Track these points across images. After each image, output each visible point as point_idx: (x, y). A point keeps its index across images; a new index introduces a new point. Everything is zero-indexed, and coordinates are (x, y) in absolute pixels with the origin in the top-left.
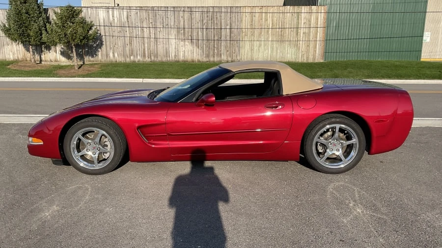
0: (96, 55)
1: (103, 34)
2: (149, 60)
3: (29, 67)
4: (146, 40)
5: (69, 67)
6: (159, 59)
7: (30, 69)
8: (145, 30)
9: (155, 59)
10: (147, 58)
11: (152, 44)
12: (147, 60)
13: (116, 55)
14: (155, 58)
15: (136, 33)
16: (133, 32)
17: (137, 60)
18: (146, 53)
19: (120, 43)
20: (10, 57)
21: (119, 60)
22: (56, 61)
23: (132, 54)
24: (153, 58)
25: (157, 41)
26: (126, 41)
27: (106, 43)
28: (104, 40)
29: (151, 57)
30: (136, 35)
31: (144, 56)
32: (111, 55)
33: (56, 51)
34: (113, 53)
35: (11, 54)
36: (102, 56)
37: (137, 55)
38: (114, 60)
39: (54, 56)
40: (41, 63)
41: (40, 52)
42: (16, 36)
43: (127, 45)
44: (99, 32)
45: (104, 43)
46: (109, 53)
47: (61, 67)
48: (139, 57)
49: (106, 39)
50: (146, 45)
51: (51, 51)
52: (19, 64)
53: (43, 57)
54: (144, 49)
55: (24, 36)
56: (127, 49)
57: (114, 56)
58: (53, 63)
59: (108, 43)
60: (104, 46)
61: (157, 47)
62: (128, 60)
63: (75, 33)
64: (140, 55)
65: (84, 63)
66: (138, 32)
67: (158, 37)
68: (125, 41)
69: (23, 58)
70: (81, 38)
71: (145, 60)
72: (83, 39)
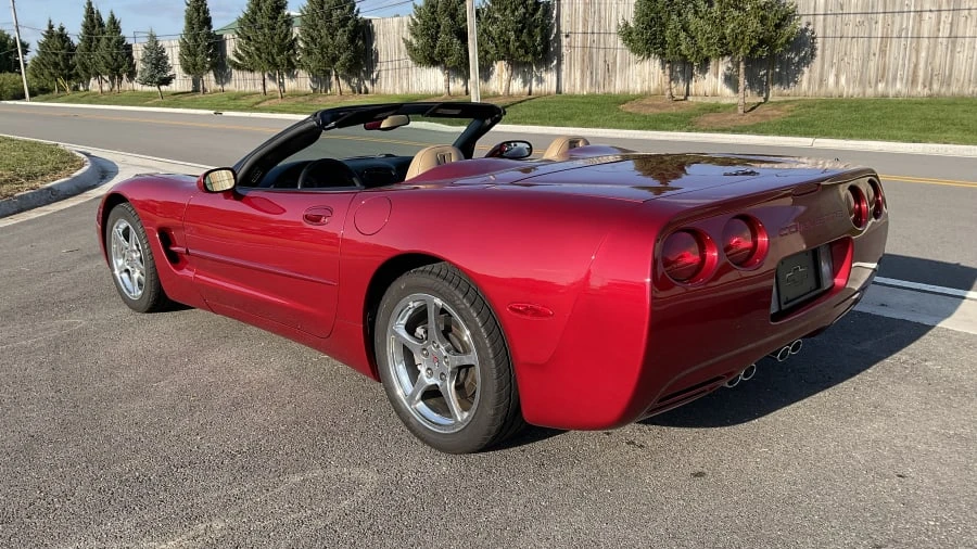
0: (796, 82)
1: (819, 32)
2: (926, 91)
3: (658, 107)
4: (925, 43)
5: (731, 109)
6: (954, 89)
7: (658, 111)
8: (926, 16)
9: (943, 90)
10: (919, 88)
11: (940, 50)
12: (921, 91)
13: (843, 80)
14: (942, 84)
15: (902, 25)
16: (893, 22)
17: (891, 92)
18: (921, 73)
19: (856, 50)
20: (636, 87)
21: (848, 93)
22: (714, 95)
23: (882, 76)
24: (936, 87)
25: (954, 44)
26: (873, 46)
27: (823, 51)
28: (819, 45)
29: (931, 84)
30: (901, 30)
31: (914, 82)
32: (831, 80)
33: (716, 75)
34: (837, 76)
35: (639, 81)
36: (809, 83)
37: (895, 79)
38: (835, 93)
39: (711, 84)
40: (686, 99)
41: (688, 78)
42: (640, 44)
43: (874, 55)
44: (810, 28)
45: (818, 52)
46: (826, 77)
47: (714, 109)
48: (898, 86)
49: (824, 44)
50: (923, 54)
51: (707, 75)
52: (646, 101)
53: (692, 86)
54: (916, 66)
55: (655, 44)
56: (872, 65)
57: (837, 82)
58: (708, 100)
59: (828, 53)
60: (817, 60)
61: (952, 57)
62: (870, 92)
63: (742, 32)
64: (902, 79)
65: (766, 99)
66: (909, 22)
67: (960, 34)
68: (869, 46)
69: (657, 90)
70: (754, 42)
71: (914, 93)
72: (760, 45)
